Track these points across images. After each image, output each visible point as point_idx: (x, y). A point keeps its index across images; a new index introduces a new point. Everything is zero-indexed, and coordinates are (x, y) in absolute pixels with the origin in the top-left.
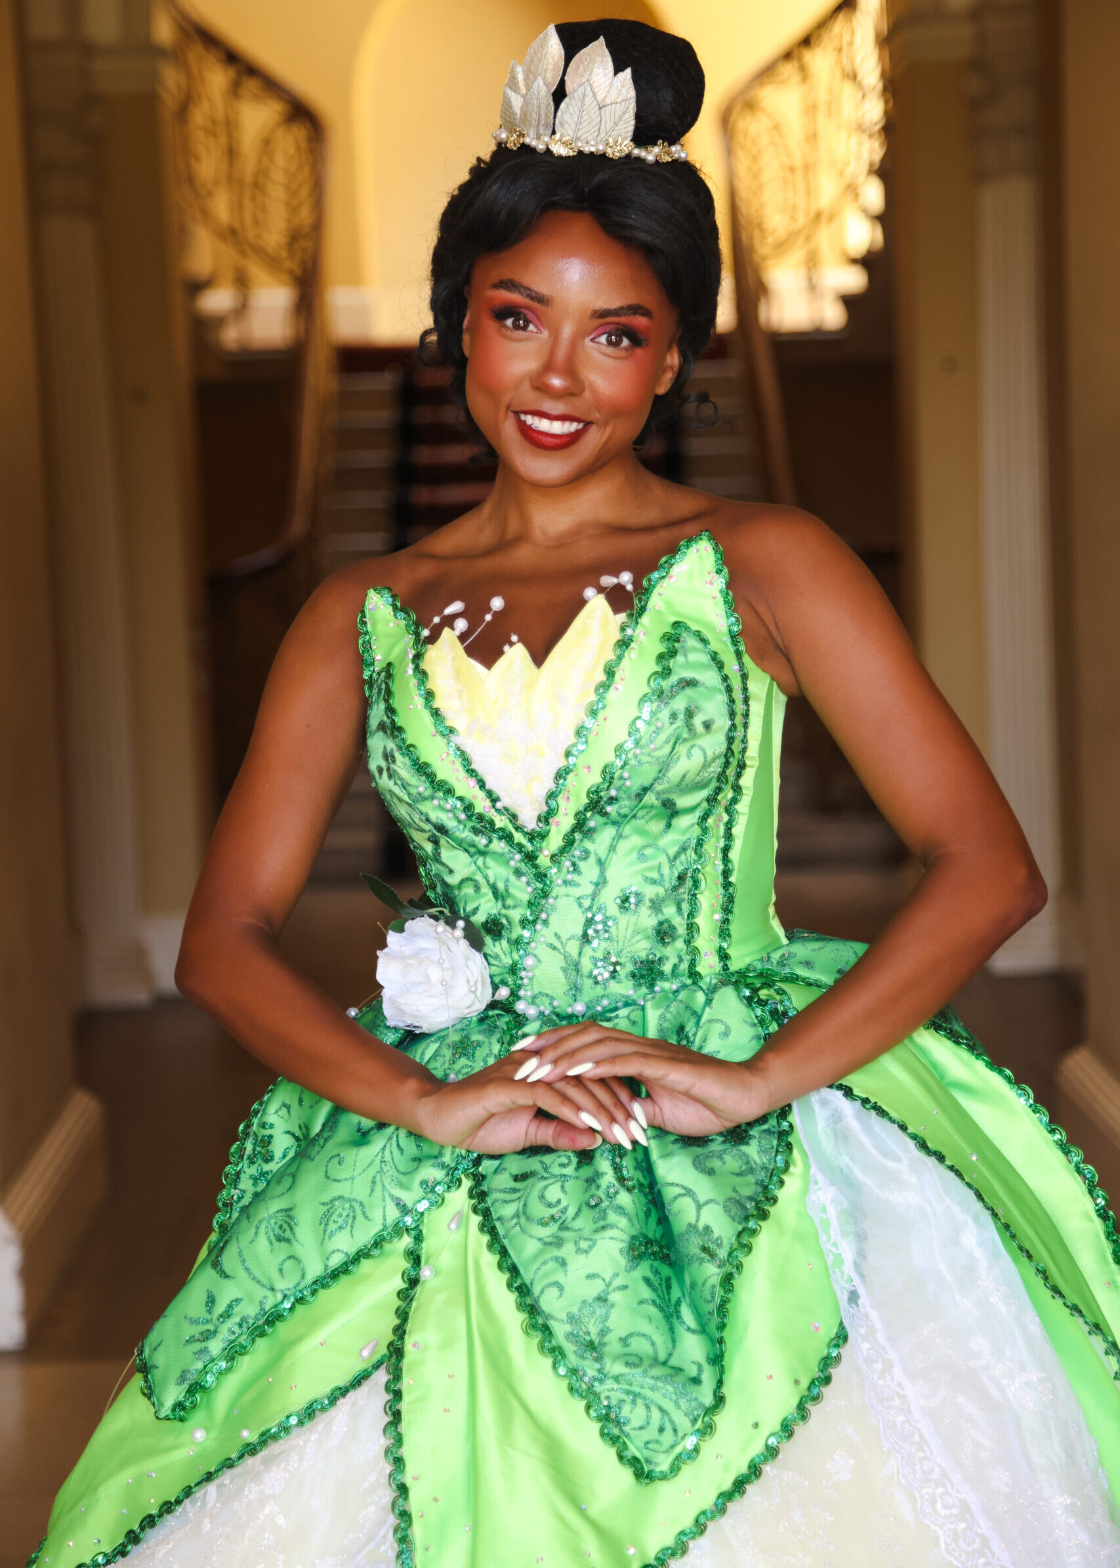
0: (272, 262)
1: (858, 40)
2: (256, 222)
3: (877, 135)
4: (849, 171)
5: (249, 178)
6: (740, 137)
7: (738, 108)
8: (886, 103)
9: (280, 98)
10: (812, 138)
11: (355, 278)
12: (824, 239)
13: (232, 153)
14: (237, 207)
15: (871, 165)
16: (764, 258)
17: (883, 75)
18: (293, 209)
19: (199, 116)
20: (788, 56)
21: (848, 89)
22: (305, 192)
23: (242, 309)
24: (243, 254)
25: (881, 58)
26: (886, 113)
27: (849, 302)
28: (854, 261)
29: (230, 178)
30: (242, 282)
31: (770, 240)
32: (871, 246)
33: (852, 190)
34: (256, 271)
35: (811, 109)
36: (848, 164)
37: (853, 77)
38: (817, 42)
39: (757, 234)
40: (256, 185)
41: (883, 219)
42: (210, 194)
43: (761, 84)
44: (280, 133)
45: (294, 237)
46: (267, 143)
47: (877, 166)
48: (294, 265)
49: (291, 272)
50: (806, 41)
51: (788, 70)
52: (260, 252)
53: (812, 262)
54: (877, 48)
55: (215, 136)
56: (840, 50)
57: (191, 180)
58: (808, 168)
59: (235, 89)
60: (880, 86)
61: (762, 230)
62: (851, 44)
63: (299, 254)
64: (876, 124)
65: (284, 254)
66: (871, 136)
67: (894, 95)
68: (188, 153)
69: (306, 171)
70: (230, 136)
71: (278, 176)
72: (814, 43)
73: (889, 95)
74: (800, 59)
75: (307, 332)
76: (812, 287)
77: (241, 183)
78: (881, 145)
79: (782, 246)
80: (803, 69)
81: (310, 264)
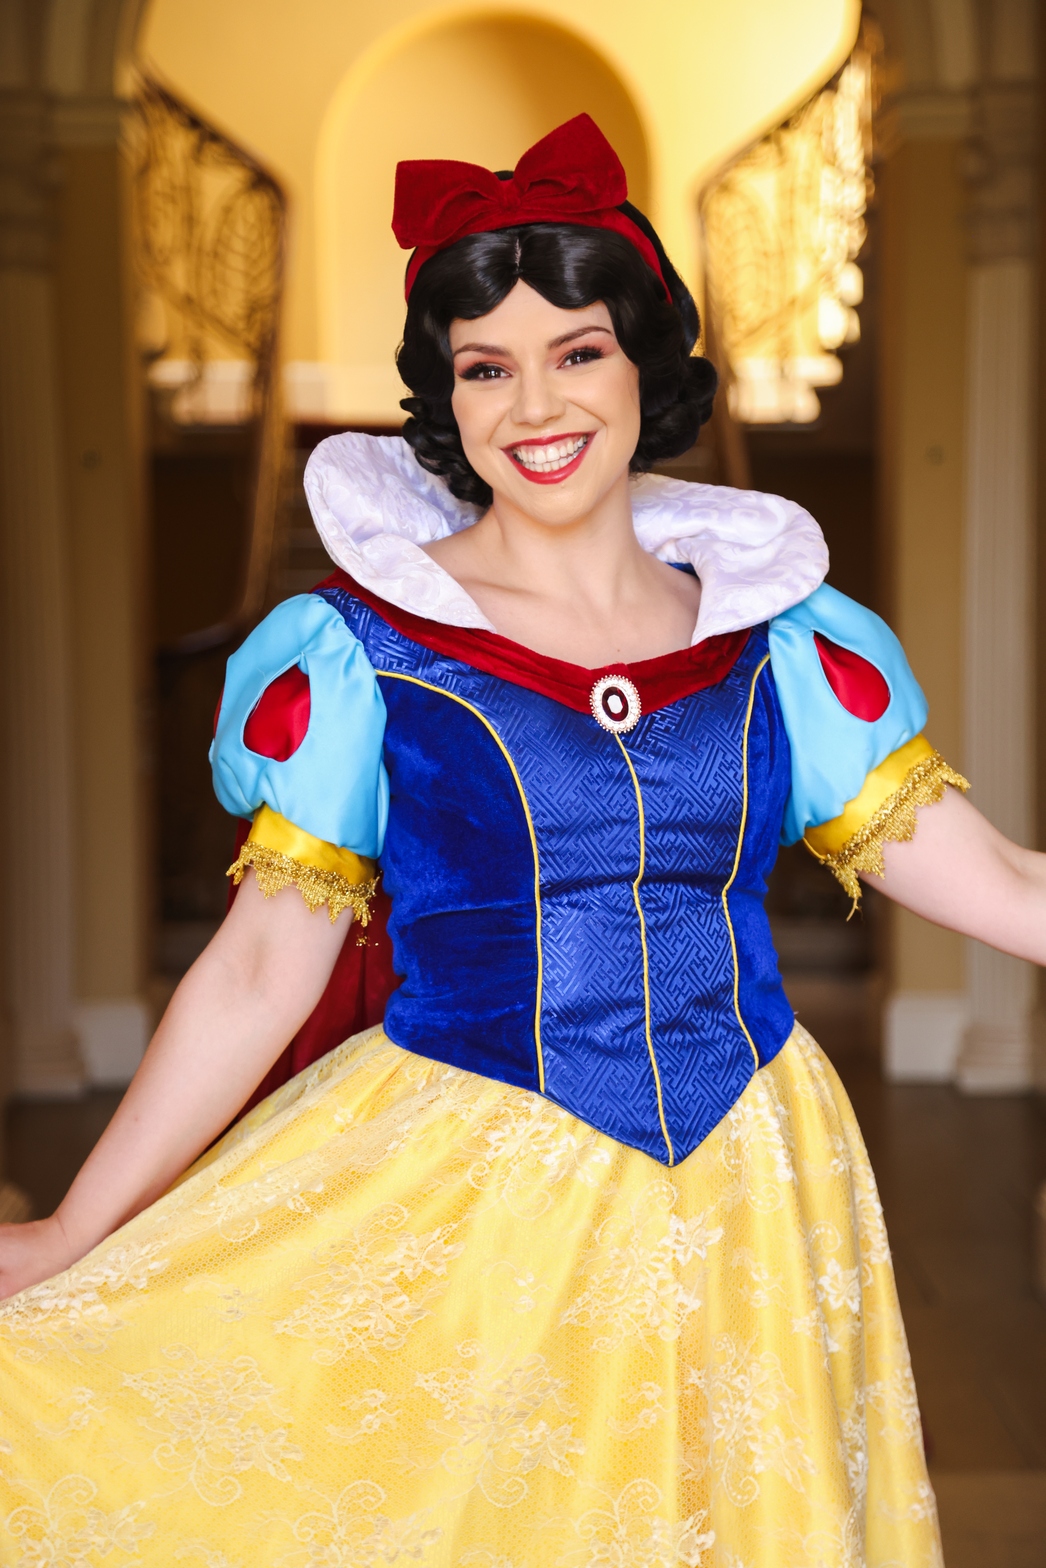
0: (229, 332)
1: (839, 124)
2: (214, 292)
3: (857, 223)
4: (826, 257)
5: (208, 245)
6: (713, 221)
7: (713, 190)
8: (868, 189)
9: (243, 165)
10: (789, 223)
11: (313, 354)
12: (798, 328)
13: (190, 220)
14: (196, 275)
15: (850, 253)
16: (735, 345)
17: (866, 161)
18: (253, 280)
19: (159, 181)
20: (766, 139)
21: (826, 174)
22: (265, 262)
23: (196, 382)
24: (201, 326)
25: (864, 143)
26: (868, 201)
27: (822, 393)
28: (829, 352)
29: (188, 246)
30: (198, 354)
31: (743, 326)
32: (846, 338)
33: (828, 278)
34: (214, 344)
35: (788, 193)
36: (823, 251)
37: (832, 160)
38: (796, 125)
39: (728, 320)
40: (216, 255)
41: (860, 309)
42: (167, 262)
43: (737, 166)
44: (241, 202)
45: (253, 308)
46: (227, 210)
47: (855, 255)
48: (252, 338)
49: (248, 345)
50: (785, 125)
51: (767, 152)
52: (217, 322)
53: (784, 352)
54: (860, 133)
55: (174, 201)
56: (820, 134)
57: (147, 246)
58: (782, 253)
59: (197, 155)
60: (862, 171)
61: (734, 318)
62: (832, 128)
63: (257, 327)
64: (856, 211)
65: (241, 325)
66: (850, 223)
67: (877, 181)
68: (145, 218)
69: (268, 242)
70: (190, 204)
71: (238, 245)
72: (793, 125)
73: (871, 181)
74: (778, 142)
75: (264, 405)
76: (783, 375)
77: (200, 250)
78: (860, 233)
79: (752, 332)
80: (781, 151)
81: (269, 337)
